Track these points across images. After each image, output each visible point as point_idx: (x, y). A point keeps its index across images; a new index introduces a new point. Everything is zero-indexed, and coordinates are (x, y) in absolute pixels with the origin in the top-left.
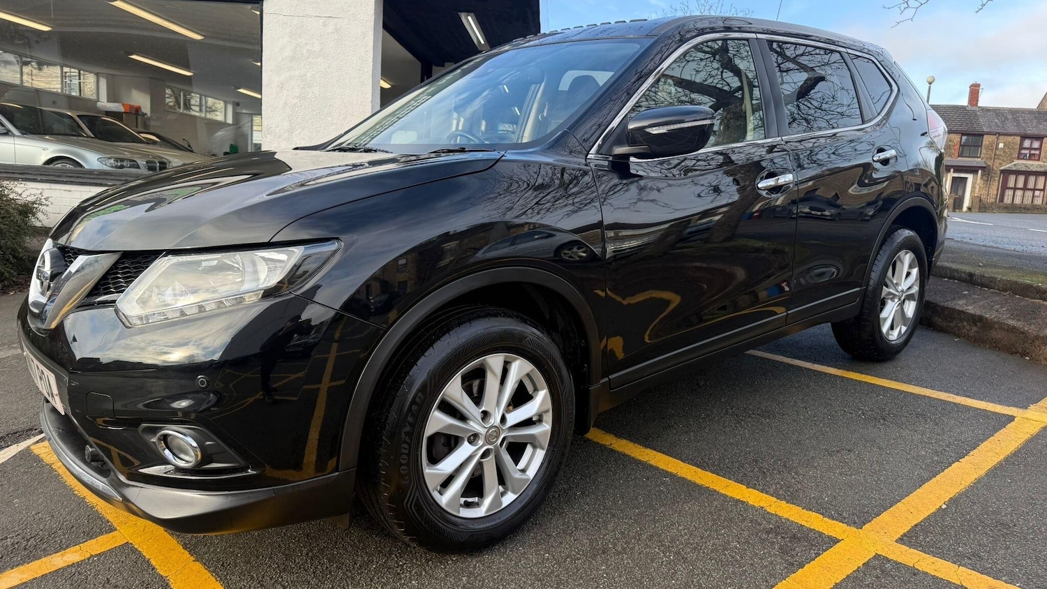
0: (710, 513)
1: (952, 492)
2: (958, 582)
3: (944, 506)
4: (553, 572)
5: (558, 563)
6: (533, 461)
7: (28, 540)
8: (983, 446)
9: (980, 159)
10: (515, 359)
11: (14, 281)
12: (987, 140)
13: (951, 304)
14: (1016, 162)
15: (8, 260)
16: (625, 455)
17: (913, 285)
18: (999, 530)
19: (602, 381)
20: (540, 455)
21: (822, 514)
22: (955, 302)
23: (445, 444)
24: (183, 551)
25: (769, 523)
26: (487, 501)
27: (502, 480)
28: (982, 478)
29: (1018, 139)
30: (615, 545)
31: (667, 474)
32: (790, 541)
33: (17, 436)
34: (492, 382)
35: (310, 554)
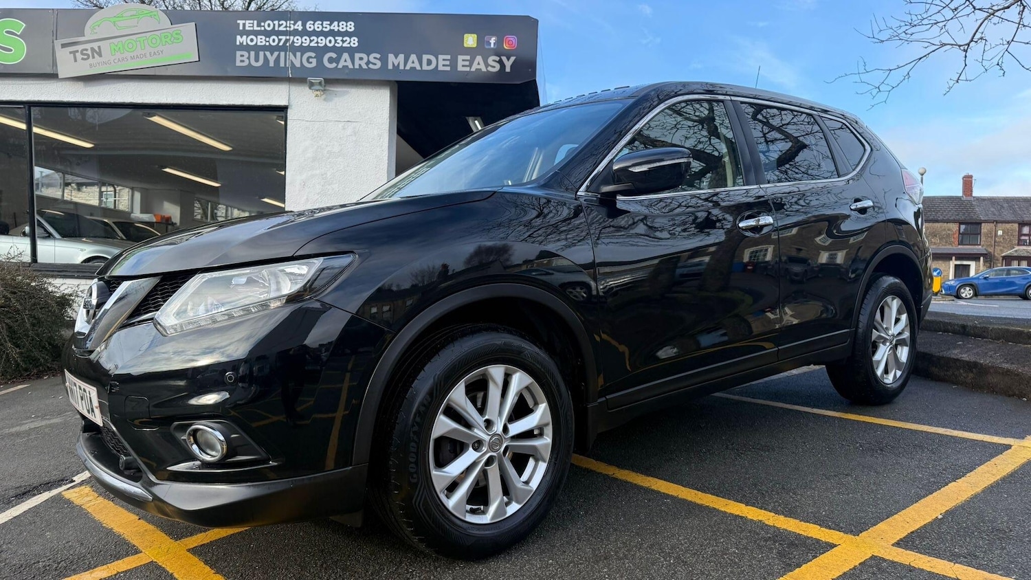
0: (709, 526)
1: (950, 505)
2: (954, 576)
3: (940, 517)
4: (556, 574)
5: (561, 567)
6: (536, 473)
7: (59, 563)
8: (980, 469)
9: (980, 247)
10: (515, 372)
11: (48, 367)
12: (985, 228)
13: (946, 354)
14: (1017, 248)
15: (44, 347)
16: (627, 482)
17: (903, 330)
18: (995, 535)
19: (599, 400)
20: (543, 467)
21: (820, 525)
22: (950, 352)
23: (451, 448)
24: (204, 566)
25: (768, 533)
26: (492, 508)
27: (506, 491)
28: (979, 494)
29: (1016, 226)
30: (616, 553)
31: (667, 496)
32: (788, 547)
33: (48, 486)
34: (494, 392)
35: (324, 565)
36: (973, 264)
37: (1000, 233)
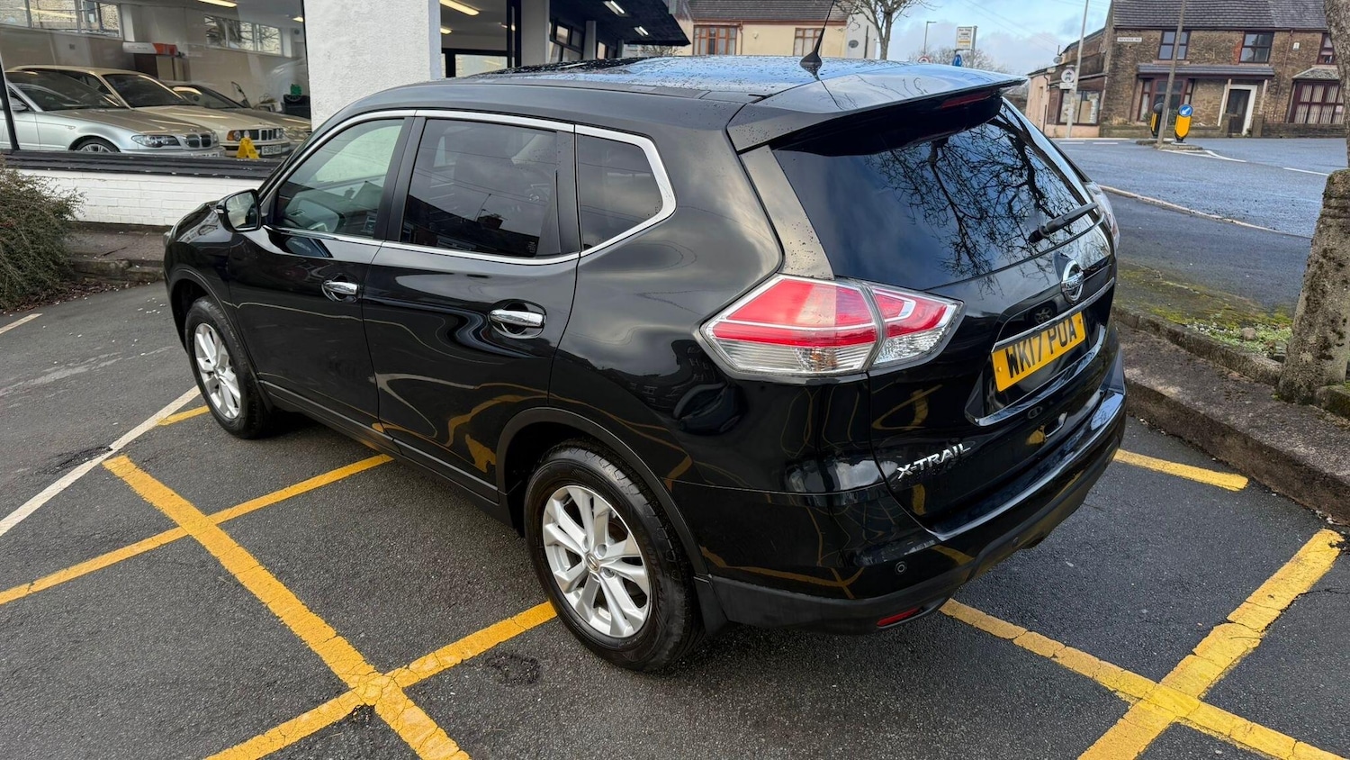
9: (1267, 65)
11: (57, 290)
12: (1278, 39)
14: (1315, 67)
15: (48, 267)
24: (230, 539)
29: (1319, 36)
33: (90, 454)
36: (1254, 89)
37: (1296, 46)
